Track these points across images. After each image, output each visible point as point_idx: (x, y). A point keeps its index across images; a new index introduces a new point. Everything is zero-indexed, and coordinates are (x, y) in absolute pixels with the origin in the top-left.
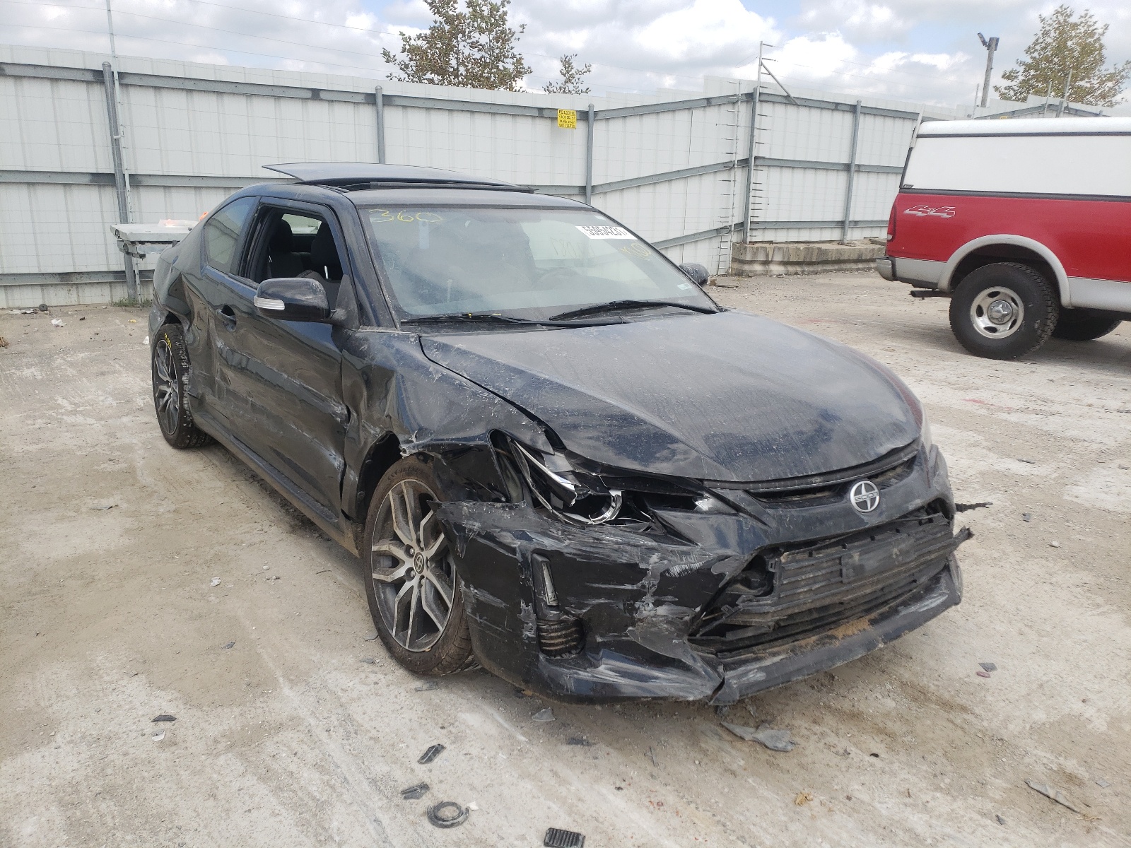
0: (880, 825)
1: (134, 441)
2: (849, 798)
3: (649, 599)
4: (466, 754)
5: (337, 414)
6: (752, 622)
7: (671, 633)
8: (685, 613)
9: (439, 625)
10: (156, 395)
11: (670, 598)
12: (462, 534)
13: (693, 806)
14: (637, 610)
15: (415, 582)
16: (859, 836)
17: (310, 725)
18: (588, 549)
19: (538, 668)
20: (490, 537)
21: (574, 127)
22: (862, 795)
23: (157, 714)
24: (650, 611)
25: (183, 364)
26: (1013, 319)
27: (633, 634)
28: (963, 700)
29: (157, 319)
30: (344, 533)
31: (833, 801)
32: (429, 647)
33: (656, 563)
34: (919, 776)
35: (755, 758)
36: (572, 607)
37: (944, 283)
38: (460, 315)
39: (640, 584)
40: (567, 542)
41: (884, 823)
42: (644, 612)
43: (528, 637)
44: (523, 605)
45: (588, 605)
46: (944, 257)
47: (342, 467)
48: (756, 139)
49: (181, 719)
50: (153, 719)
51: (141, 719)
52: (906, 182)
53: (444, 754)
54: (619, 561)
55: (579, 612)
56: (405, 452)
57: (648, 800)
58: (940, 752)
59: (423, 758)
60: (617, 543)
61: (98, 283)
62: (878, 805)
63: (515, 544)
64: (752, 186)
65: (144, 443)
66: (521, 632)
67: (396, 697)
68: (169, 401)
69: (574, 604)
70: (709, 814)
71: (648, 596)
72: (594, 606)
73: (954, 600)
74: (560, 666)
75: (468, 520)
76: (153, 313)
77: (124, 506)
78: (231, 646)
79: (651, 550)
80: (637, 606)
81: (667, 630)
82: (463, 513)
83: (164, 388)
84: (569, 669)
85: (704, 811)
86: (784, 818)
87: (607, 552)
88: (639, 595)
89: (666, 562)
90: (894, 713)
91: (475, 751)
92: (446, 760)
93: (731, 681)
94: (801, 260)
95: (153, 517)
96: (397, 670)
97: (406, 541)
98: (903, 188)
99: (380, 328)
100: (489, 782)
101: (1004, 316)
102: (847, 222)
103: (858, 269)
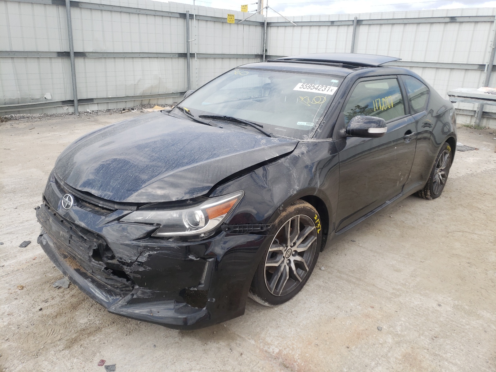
2: (16, 299)
61: (466, 115)
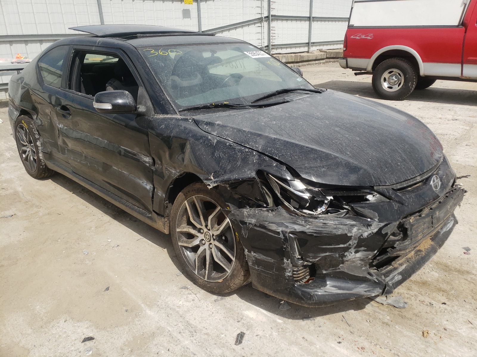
0: (465, 342)
1: (13, 177)
2: (445, 329)
3: (353, 250)
4: (257, 335)
5: (146, 162)
6: (400, 254)
7: (362, 265)
8: (369, 254)
9: (227, 269)
10: (21, 152)
11: (363, 248)
12: (245, 226)
13: (378, 346)
14: (345, 256)
15: (206, 246)
16: (460, 350)
17: (169, 331)
18: (320, 229)
19: (295, 290)
20: (264, 227)
21: (192, 4)
22: (450, 327)
23: (83, 337)
24: (352, 256)
25: (36, 136)
26: (399, 83)
27: (343, 268)
28: (465, 268)
29: (14, 113)
30: (156, 222)
31: (439, 332)
32: (222, 279)
33: (355, 232)
34: (468, 311)
35: (393, 314)
36: (311, 258)
37: (370, 68)
38: (209, 105)
39: (348, 244)
40: (308, 226)
41: (467, 340)
42: (349, 257)
43: (288, 276)
44: (285, 260)
45: (319, 257)
46: (370, 57)
47: (152, 189)
48: (271, 7)
49: (97, 338)
50: (82, 341)
51: (76, 342)
52: (351, 24)
53: (246, 338)
54: (337, 233)
55: (314, 260)
56: (209, 185)
57: (356, 347)
58: (470, 297)
59: (236, 342)
60: (335, 225)
62: (460, 331)
63: (279, 230)
64: (271, 28)
65: (18, 178)
66: (284, 273)
67: (207, 306)
68: (29, 155)
69: (312, 256)
70: (388, 350)
71: (352, 249)
72: (323, 257)
73: (456, 222)
74: (307, 288)
75: (248, 218)
76: (10, 109)
77: (19, 214)
78: (108, 289)
79: (353, 226)
80: (345, 254)
81: (360, 264)
82: (245, 215)
83: (24, 148)
84: (311, 289)
85: (384, 348)
86: (423, 346)
87: (330, 230)
88: (347, 249)
89: (360, 231)
90: (440, 280)
91: (260, 333)
92: (248, 341)
93: (389, 283)
94: (293, 61)
95: (38, 219)
96: (201, 291)
97: (198, 226)
98: (349, 26)
99: (169, 115)
100: (275, 350)
101: (395, 81)
102: (310, 43)
103: (316, 64)
